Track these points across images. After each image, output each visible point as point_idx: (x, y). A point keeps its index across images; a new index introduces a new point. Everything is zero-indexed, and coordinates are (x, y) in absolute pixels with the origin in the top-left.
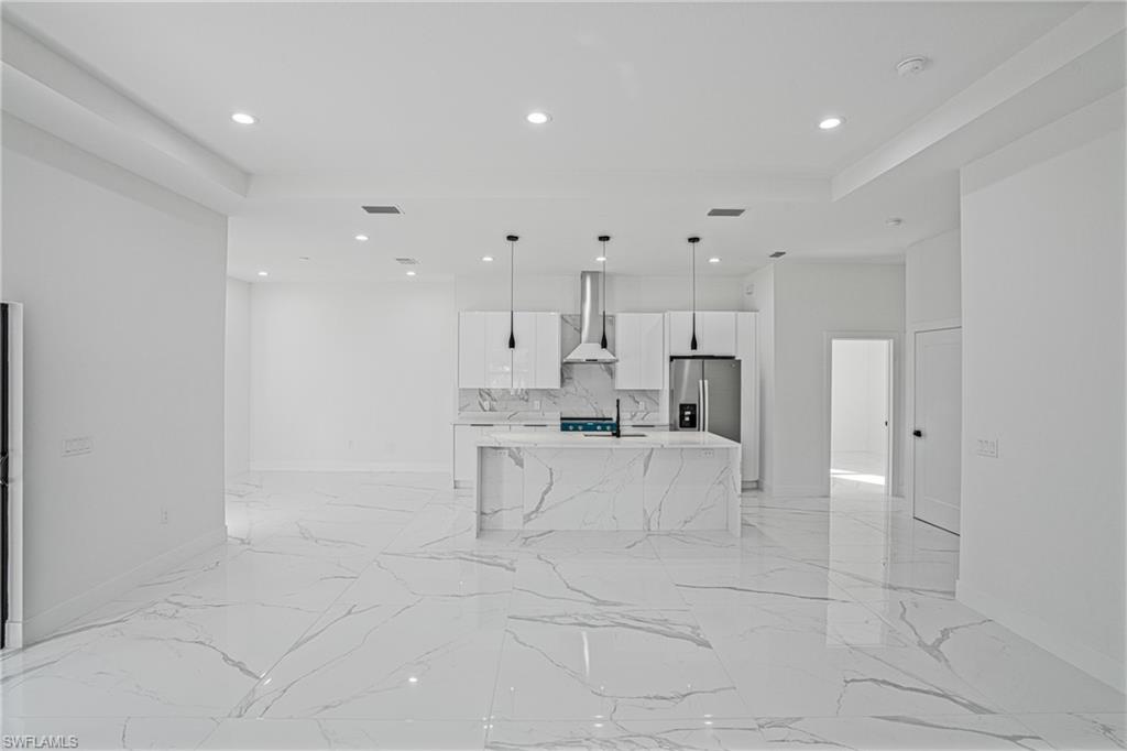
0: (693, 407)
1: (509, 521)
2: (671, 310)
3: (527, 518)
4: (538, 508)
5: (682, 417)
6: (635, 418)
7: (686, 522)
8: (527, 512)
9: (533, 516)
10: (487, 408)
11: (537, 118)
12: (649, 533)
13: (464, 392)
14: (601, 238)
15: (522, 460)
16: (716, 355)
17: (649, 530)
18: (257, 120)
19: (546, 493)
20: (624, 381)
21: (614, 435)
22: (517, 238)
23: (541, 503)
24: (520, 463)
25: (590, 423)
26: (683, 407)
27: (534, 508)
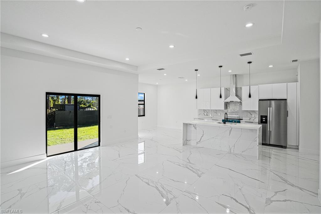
0: (266, 117)
1: (193, 143)
2: (259, 84)
3: (197, 143)
4: (200, 141)
5: (262, 120)
6: (251, 120)
7: (243, 152)
8: (197, 141)
9: (199, 143)
10: (205, 115)
11: (172, 47)
12: (230, 153)
13: (200, 110)
14: (220, 67)
15: (196, 128)
16: (277, 99)
17: (231, 152)
18: (130, 59)
19: (202, 137)
20: (244, 108)
21: (223, 123)
22: (197, 70)
23: (201, 139)
24: (195, 128)
25: (231, 120)
26: (262, 117)
27: (199, 141)
